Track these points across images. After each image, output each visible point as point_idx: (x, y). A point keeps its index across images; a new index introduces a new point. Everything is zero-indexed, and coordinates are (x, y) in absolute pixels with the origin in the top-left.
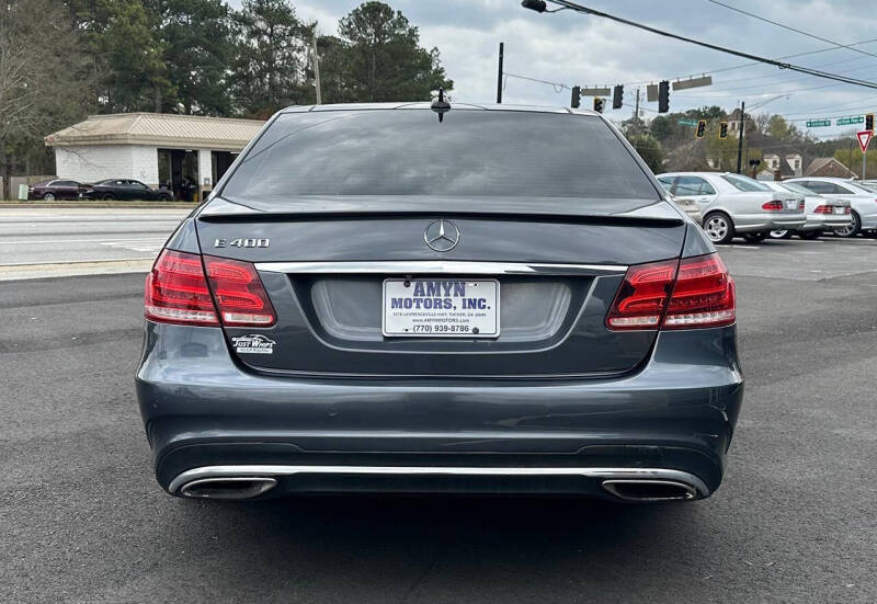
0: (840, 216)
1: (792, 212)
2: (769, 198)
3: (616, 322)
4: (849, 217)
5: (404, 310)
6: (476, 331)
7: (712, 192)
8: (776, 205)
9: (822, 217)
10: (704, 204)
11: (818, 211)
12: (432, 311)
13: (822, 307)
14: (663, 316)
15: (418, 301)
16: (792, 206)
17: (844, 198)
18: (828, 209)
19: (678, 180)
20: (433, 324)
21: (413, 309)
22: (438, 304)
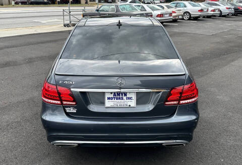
0: (217, 12)
1: (205, 12)
2: (200, 8)
3: (167, 103)
4: (219, 12)
5: (111, 100)
6: (130, 106)
7: (185, 6)
8: (201, 10)
9: (212, 13)
10: (183, 10)
11: (211, 11)
12: (118, 100)
13: (212, 45)
14: (179, 100)
15: (114, 98)
16: (205, 10)
17: (218, 7)
18: (214, 11)
19: (177, 3)
20: (118, 104)
21: (113, 100)
22: (119, 99)
